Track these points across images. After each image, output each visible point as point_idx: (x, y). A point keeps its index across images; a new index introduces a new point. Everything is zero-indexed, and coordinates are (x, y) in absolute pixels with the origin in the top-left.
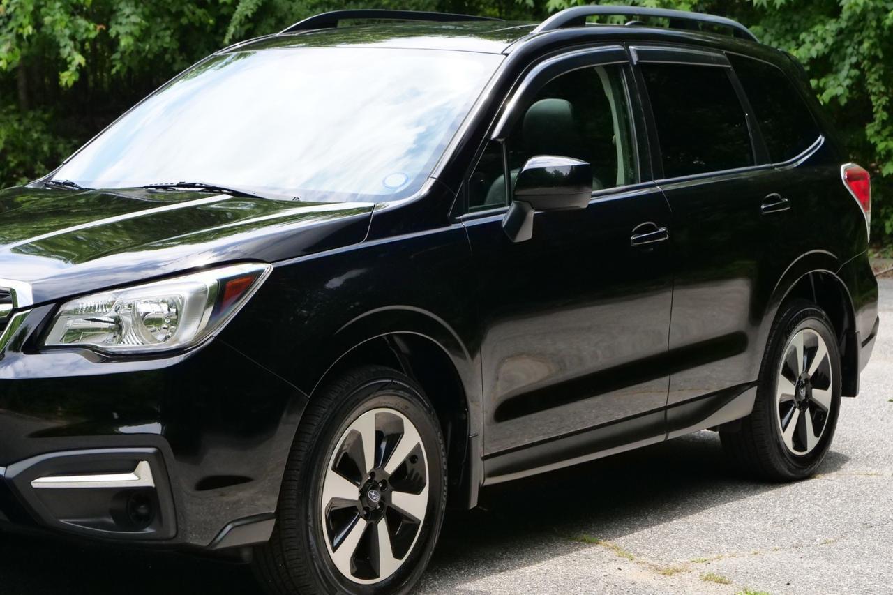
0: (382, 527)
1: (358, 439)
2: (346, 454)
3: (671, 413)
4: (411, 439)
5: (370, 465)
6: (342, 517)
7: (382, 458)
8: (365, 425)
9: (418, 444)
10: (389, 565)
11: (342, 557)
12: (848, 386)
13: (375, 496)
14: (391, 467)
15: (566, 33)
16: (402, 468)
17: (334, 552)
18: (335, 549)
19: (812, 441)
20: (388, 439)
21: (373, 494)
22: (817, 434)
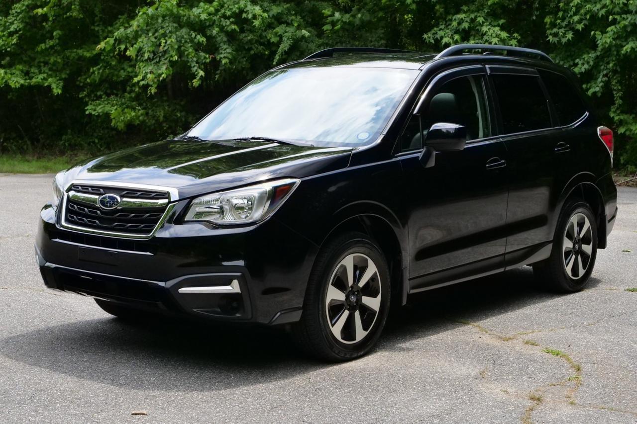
0: (357, 314)
1: (344, 269)
2: (338, 277)
3: (507, 257)
4: (372, 269)
5: (351, 282)
6: (336, 309)
7: (357, 279)
8: (348, 262)
9: (376, 272)
10: (361, 334)
11: (337, 330)
12: (601, 243)
13: (353, 299)
14: (362, 284)
15: (452, 59)
16: (367, 284)
17: (332, 327)
18: (333, 325)
19: (582, 272)
20: (360, 269)
21: (352, 297)
22: (584, 268)
